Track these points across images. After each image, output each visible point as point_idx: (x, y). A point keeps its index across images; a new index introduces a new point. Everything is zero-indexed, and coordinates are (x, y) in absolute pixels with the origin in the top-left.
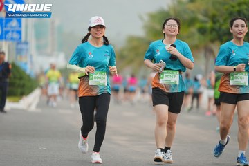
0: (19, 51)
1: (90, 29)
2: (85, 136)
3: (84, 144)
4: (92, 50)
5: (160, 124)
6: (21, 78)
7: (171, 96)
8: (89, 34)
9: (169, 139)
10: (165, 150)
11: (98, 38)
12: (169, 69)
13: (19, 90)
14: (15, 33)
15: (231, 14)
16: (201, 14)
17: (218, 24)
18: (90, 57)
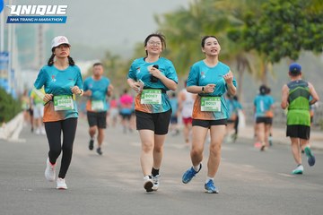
12: (150, 88)
15: (271, 14)
16: (233, 14)
17: (254, 28)
18: (53, 81)
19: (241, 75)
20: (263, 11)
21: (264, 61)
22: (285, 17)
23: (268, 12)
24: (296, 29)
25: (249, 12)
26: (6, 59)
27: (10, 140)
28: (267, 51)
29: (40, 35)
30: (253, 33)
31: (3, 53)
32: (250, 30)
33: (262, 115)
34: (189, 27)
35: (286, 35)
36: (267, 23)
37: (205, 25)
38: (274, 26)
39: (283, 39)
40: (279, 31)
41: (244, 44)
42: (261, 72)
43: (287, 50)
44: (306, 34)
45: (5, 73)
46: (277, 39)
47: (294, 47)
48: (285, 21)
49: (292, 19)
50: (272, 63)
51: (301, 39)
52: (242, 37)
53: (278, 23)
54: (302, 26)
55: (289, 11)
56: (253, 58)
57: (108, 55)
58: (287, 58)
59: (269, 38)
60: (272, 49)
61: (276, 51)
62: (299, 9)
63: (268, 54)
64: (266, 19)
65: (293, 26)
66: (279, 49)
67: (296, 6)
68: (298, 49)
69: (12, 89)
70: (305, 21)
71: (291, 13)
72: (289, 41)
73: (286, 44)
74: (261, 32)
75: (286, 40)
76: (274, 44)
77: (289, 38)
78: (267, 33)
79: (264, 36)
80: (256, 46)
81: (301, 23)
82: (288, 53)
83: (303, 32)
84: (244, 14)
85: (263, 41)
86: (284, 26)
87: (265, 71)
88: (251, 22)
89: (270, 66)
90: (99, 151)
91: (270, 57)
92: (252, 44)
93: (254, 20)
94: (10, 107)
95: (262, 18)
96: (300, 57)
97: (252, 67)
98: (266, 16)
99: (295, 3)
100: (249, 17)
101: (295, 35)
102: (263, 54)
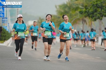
0: (3, 22)
1: (18, 18)
2: (17, 52)
3: (17, 54)
4: (18, 25)
5: (46, 48)
6: (4, 33)
7: (48, 39)
8: (18, 20)
9: (49, 53)
10: (47, 56)
11: (20, 21)
12: (47, 31)
13: (4, 38)
14: (1, 14)
15: (93, 5)
16: (81, 5)
17: (88, 10)
18: (18, 28)
19: (83, 25)
20: (90, 4)
21: (91, 21)
22: (98, 6)
23: (92, 4)
24: (101, 10)
25: (86, 5)
26: (6, 20)
27: (8, 46)
28: (92, 17)
29: (18, 12)
30: (87, 11)
31: (6, 18)
32: (86, 10)
33: (92, 38)
34: (67, 9)
35: (98, 12)
36: (92, 8)
37: (72, 9)
38: (94, 9)
39: (97, 13)
40: (96, 11)
41: (84, 15)
42: (90, 24)
43: (99, 17)
44: (105, 12)
45: (6, 24)
46: (95, 13)
47: (101, 16)
48: (98, 8)
49: (100, 7)
50: (94, 21)
51: (103, 13)
52: (84, 13)
53: (96, 8)
54: (103, 9)
55: (99, 4)
56: (88, 19)
57: (40, 18)
58: (99, 20)
59: (93, 13)
60: (93, 17)
61: (95, 17)
62: (102, 4)
63: (92, 18)
64: (92, 7)
65: (100, 9)
66: (96, 16)
67: (102, 3)
68: (102, 17)
69: (8, 29)
70: (105, 7)
71: (100, 5)
72: (99, 14)
73: (98, 15)
74: (90, 11)
75: (98, 14)
76: (94, 15)
77: (99, 13)
78: (92, 11)
79: (91, 13)
80: (88, 15)
81: (103, 8)
82: (99, 18)
83: (104, 11)
84: (85, 5)
85: (91, 14)
86: (98, 9)
87: (91, 24)
88: (87, 8)
89: (93, 22)
90: (35, 49)
91: (93, 19)
92: (87, 15)
93: (88, 7)
94: (8, 35)
95: (90, 6)
96: (103, 19)
97: (87, 22)
98: (91, 6)
99: (101, 2)
100: (86, 6)
101: (101, 12)
102: (91, 18)
